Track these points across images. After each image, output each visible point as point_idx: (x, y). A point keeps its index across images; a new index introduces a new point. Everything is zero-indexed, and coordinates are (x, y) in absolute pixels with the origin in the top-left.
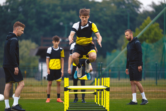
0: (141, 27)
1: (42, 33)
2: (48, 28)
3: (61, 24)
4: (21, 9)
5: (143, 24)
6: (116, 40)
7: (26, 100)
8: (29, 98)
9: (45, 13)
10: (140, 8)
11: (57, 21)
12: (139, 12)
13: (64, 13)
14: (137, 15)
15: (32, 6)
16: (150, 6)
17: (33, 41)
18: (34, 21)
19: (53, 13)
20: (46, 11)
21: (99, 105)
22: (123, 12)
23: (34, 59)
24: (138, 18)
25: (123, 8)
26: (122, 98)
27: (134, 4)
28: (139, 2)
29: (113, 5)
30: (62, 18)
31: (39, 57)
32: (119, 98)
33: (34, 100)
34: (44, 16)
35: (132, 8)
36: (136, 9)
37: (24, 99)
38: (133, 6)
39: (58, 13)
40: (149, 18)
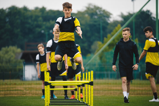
0: (112, 33)
1: (26, 40)
2: (31, 36)
3: (43, 31)
4: (7, 20)
5: (114, 31)
6: (90, 46)
7: (8, 97)
8: (12, 95)
9: (29, 23)
10: (111, 18)
11: (39, 30)
12: (109, 22)
13: (44, 23)
14: (108, 24)
15: (17, 17)
16: (119, 16)
17: (18, 47)
18: (19, 30)
19: (35, 23)
20: (30, 21)
21: (80, 101)
22: (95, 22)
23: (20, 62)
24: (108, 27)
25: (95, 18)
26: (101, 95)
27: (105, 15)
28: (109, 13)
29: (87, 15)
30: (44, 27)
31: (24, 60)
32: (98, 95)
33: (16, 97)
34: (28, 26)
35: (103, 18)
36: (107, 19)
37: (6, 96)
38: (104, 16)
39: (39, 23)
40: (119, 25)
